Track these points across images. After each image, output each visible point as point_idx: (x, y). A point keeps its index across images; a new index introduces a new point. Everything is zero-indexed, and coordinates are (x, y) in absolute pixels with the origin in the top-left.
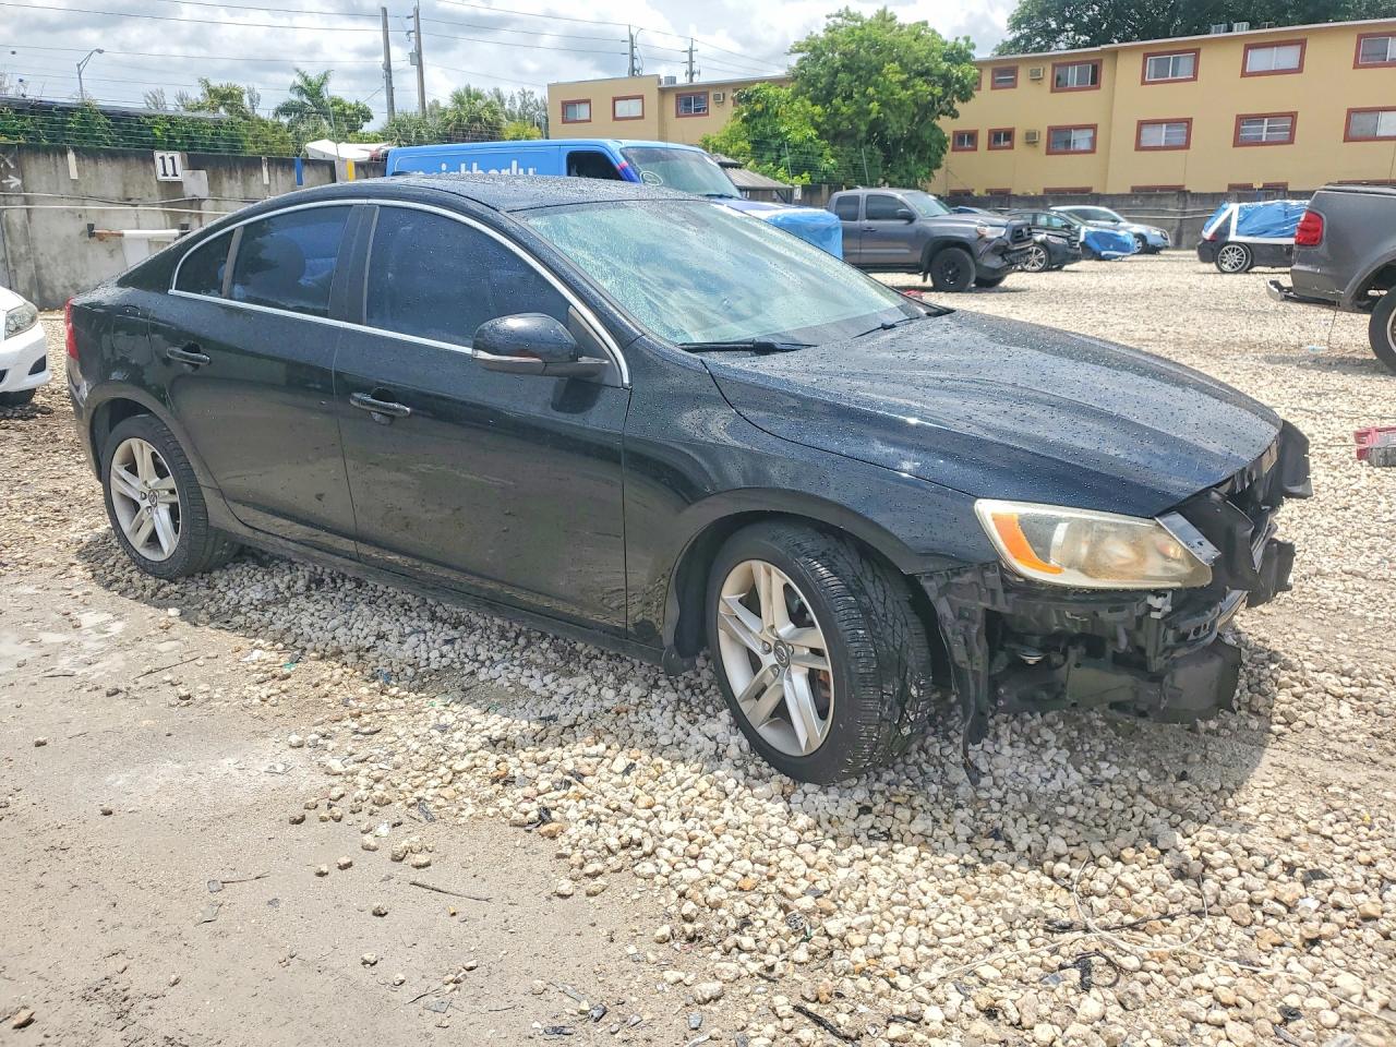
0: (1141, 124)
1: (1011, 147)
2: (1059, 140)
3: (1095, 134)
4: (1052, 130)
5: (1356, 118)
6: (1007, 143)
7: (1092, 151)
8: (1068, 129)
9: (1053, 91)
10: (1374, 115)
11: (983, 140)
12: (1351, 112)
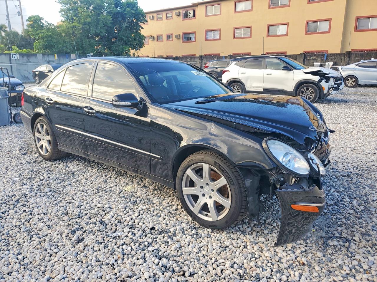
0: (207, 31)
1: (173, 40)
2: (186, 37)
3: (195, 35)
4: (184, 34)
5: (271, 28)
6: (171, 39)
7: (195, 41)
8: (187, 34)
9: (183, 20)
10: (276, 27)
11: (165, 37)
12: (269, 26)
